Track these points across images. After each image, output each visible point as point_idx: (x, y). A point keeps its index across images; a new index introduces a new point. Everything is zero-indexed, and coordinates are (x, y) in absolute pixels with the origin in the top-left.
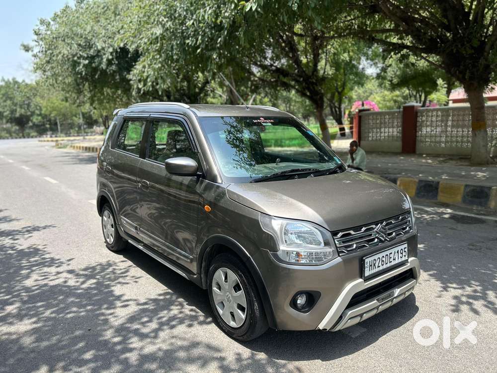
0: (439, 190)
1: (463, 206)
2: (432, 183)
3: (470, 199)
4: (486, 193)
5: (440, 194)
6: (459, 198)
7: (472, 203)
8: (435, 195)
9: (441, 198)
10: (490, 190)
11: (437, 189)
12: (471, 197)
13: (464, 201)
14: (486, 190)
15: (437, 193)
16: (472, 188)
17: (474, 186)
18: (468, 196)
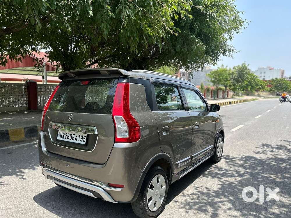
0: (10, 134)
1: (27, 139)
2: (3, 131)
3: (28, 135)
4: (36, 129)
5: (11, 137)
6: (23, 136)
7: (30, 137)
8: (8, 138)
9: (12, 138)
10: (37, 128)
11: (8, 134)
12: (29, 134)
13: (26, 137)
14: (35, 128)
15: (9, 137)
16: (28, 128)
17: (29, 127)
18: (27, 133)
